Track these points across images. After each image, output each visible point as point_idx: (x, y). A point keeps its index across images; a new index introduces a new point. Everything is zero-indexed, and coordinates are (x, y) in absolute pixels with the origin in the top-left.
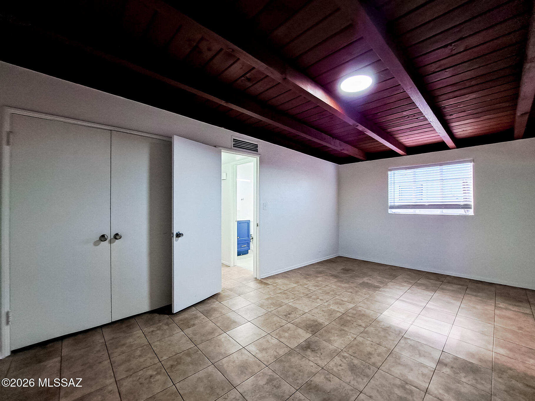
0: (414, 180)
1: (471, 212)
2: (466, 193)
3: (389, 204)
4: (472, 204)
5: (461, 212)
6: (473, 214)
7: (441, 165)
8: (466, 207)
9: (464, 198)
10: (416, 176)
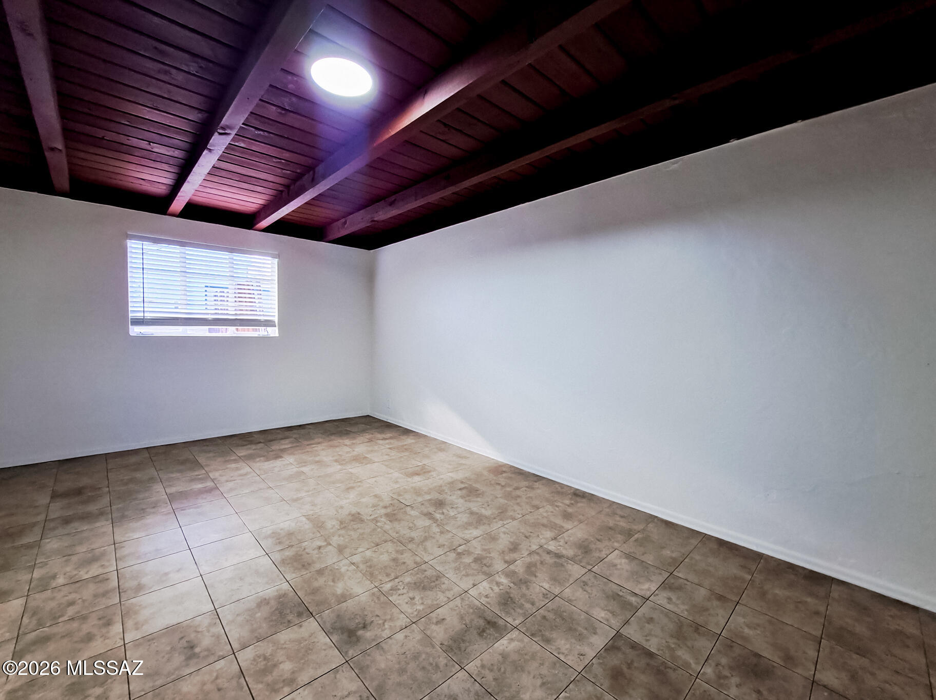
0: (183, 270)
1: (273, 332)
2: (242, 302)
3: (131, 315)
4: (276, 319)
5: (262, 332)
6: (277, 335)
7: (232, 251)
8: (268, 323)
9: (235, 310)
10: (187, 262)
